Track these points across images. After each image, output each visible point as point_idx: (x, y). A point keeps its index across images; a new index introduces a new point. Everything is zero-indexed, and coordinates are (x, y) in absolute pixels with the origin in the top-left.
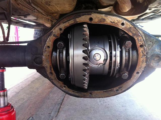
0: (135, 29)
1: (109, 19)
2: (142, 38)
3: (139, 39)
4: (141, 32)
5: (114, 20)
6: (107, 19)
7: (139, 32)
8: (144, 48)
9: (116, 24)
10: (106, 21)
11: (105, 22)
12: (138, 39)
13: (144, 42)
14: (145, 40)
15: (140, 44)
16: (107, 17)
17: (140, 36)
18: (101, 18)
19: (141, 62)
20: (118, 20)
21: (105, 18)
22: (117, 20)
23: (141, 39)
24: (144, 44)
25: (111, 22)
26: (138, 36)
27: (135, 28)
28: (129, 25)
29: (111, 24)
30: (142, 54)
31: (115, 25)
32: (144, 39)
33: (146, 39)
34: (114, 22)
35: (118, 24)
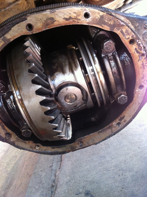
0: (111, 17)
1: (59, 15)
2: (128, 27)
3: (124, 30)
4: (122, 18)
5: (69, 14)
6: (56, 17)
7: (120, 20)
8: (138, 44)
9: (75, 20)
10: (55, 20)
11: (56, 23)
12: (122, 32)
13: (133, 34)
14: (134, 29)
15: (127, 39)
16: (56, 13)
17: (123, 25)
18: (45, 19)
19: (141, 68)
20: (76, 12)
21: (52, 16)
22: (74, 13)
23: (127, 30)
24: (135, 36)
25: (66, 19)
26: (120, 26)
27: (111, 15)
28: (99, 14)
29: (67, 22)
30: (137, 54)
31: (73, 21)
32: (132, 27)
33: (135, 27)
34: (70, 18)
35: (79, 18)
